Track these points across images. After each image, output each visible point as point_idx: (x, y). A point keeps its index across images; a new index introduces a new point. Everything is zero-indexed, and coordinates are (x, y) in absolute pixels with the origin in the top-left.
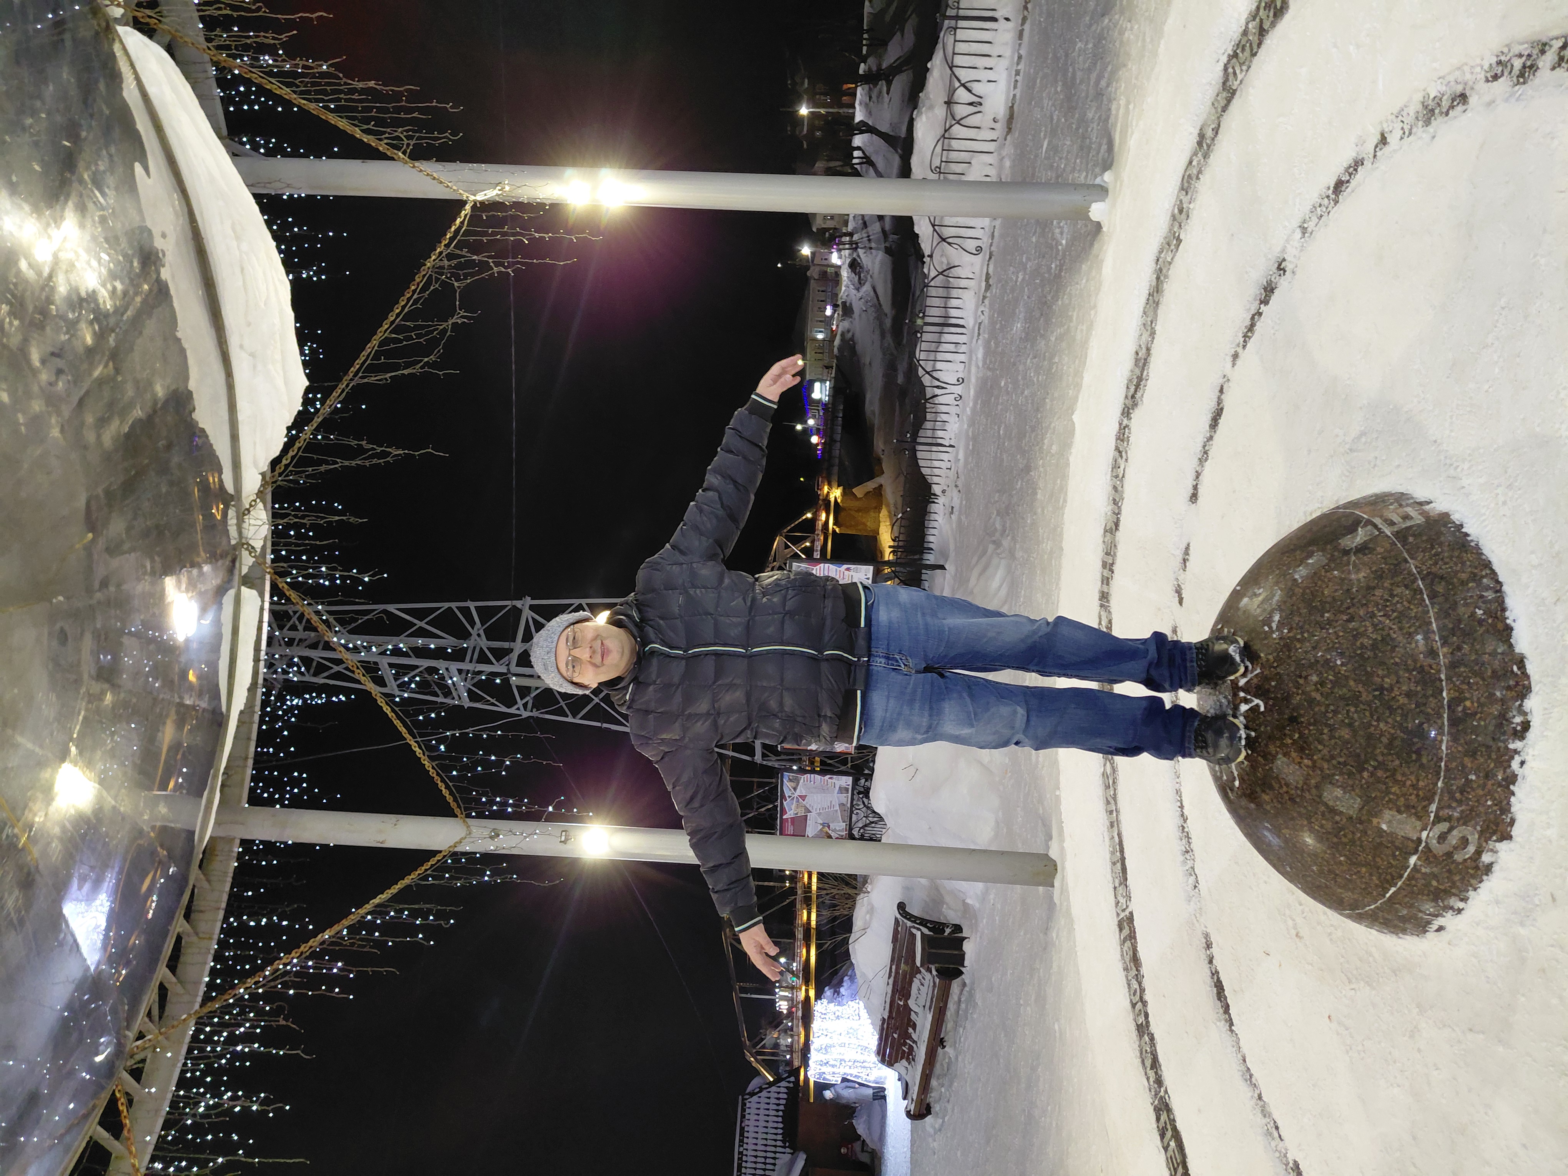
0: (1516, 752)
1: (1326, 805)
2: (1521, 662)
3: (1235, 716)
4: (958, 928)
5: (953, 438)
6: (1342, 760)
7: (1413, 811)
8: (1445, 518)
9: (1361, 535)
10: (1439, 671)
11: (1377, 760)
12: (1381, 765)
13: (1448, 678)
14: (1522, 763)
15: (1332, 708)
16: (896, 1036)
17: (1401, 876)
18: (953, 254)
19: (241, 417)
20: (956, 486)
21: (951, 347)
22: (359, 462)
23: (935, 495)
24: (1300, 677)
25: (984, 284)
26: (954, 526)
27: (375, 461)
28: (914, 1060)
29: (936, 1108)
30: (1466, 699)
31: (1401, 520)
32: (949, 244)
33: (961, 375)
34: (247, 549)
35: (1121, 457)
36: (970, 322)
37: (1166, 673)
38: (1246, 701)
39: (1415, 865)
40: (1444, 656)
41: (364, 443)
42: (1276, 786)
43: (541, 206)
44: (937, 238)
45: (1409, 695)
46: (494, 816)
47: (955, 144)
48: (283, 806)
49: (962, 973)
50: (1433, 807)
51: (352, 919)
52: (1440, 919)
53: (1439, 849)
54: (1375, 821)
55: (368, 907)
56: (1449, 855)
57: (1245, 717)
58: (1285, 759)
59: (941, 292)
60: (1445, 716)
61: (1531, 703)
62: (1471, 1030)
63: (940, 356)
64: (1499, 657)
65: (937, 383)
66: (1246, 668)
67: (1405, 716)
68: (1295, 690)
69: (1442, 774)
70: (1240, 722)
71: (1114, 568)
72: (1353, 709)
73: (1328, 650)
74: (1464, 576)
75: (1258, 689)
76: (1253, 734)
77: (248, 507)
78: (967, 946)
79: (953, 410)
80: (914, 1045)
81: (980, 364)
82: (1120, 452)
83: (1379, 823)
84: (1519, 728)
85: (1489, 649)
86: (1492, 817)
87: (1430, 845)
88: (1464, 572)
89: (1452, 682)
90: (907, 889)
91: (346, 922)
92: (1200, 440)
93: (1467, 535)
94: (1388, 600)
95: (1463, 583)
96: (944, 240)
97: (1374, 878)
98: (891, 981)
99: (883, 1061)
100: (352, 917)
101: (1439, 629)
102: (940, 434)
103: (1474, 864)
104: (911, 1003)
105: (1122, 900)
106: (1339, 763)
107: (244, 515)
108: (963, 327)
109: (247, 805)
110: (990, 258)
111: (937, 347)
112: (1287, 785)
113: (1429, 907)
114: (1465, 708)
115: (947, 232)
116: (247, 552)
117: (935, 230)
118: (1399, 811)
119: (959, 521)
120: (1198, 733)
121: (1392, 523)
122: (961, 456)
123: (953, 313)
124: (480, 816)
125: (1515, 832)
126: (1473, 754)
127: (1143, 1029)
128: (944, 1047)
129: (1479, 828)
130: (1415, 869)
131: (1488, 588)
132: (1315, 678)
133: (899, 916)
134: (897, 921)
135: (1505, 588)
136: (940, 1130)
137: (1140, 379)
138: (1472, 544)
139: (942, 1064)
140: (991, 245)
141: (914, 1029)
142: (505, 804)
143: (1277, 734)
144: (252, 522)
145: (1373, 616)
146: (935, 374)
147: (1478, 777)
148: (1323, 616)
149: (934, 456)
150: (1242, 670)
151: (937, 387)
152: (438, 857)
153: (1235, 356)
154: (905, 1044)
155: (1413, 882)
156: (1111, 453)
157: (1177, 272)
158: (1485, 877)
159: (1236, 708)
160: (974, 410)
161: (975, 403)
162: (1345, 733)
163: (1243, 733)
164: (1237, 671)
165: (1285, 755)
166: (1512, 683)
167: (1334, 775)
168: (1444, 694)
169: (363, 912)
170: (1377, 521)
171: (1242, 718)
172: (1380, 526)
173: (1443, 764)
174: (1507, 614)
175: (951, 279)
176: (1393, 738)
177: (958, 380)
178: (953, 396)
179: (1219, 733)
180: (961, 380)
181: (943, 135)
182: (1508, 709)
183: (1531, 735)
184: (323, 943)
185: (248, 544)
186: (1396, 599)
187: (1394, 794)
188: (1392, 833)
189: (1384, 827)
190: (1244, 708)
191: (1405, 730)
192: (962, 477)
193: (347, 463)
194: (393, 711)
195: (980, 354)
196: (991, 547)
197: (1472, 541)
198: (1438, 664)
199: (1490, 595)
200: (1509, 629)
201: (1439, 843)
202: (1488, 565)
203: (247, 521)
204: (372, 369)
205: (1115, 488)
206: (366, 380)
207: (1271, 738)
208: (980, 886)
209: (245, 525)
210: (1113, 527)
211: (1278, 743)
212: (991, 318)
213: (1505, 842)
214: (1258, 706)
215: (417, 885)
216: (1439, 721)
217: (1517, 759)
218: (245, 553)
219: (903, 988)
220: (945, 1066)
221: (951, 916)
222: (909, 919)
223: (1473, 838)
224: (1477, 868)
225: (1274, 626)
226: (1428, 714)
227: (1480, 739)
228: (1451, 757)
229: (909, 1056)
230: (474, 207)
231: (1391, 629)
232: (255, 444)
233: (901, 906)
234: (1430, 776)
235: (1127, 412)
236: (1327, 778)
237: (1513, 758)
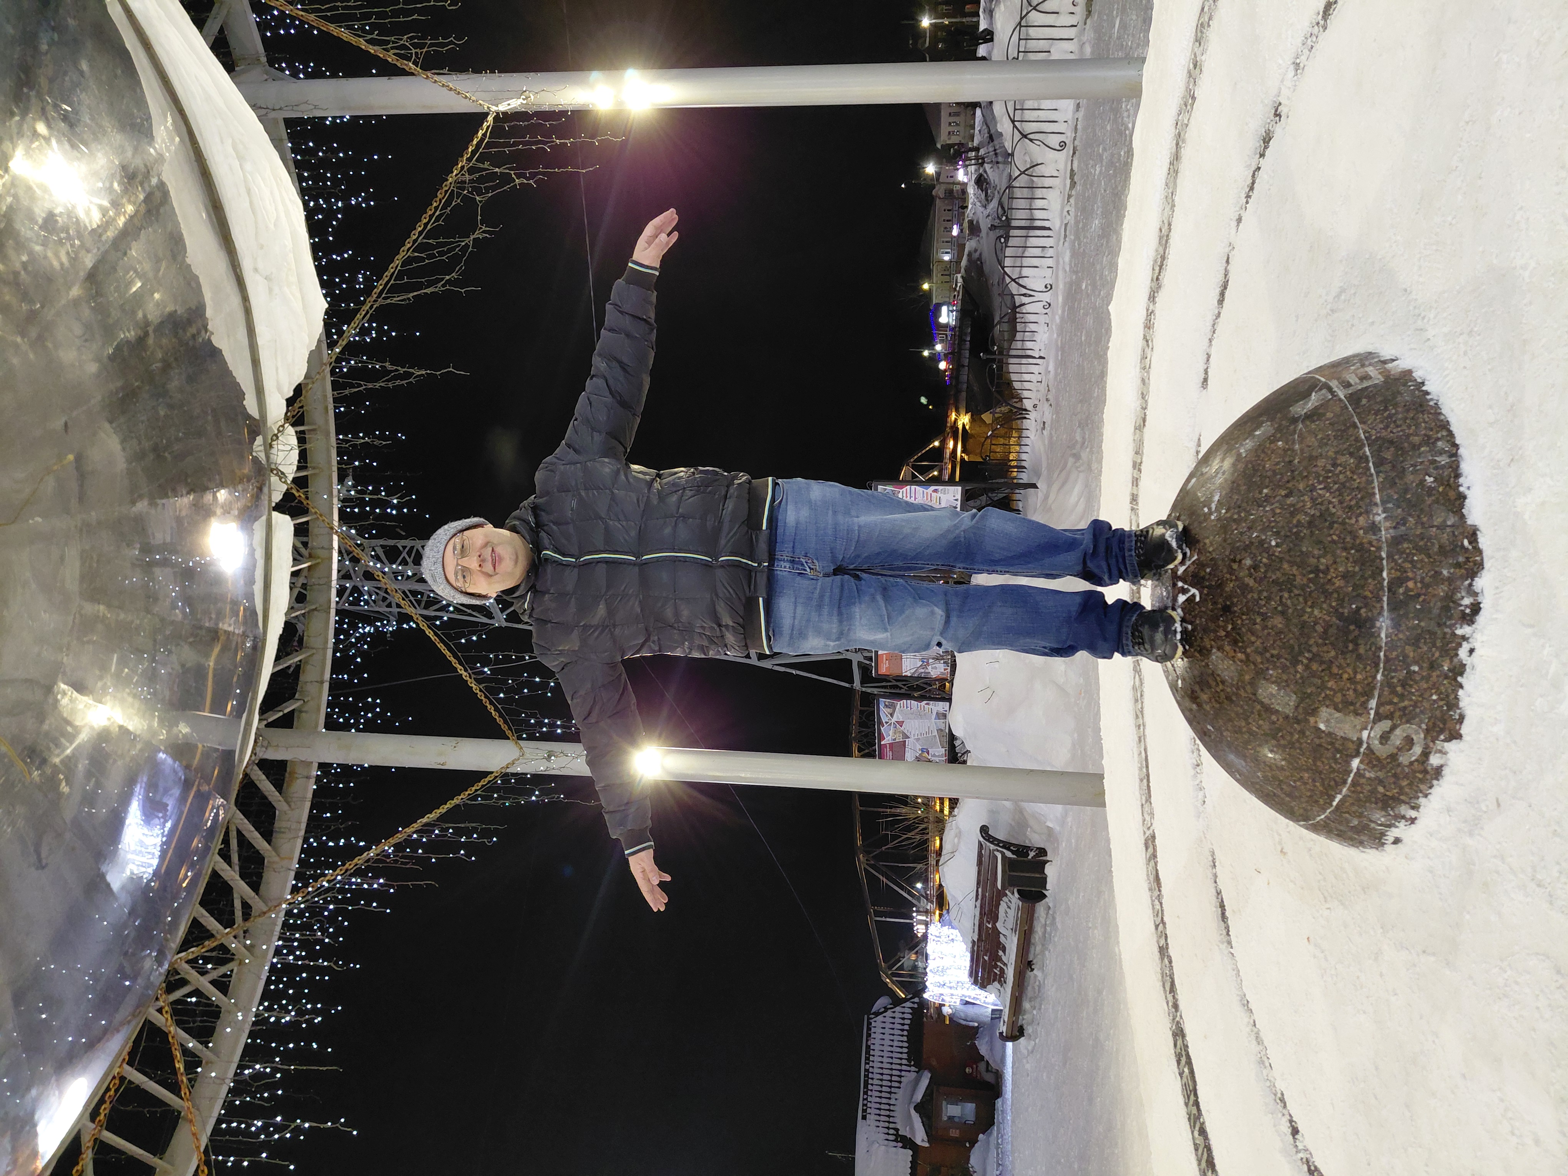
0: (1464, 638)
1: (1261, 703)
2: (1473, 535)
3: (1174, 609)
4: (1042, 852)
5: (1043, 349)
6: (1275, 652)
7: (1352, 708)
8: (1407, 374)
9: (1314, 400)
10: (1379, 549)
11: (1309, 651)
12: (1315, 657)
13: (1390, 556)
14: (1472, 651)
15: (1265, 594)
16: (986, 958)
17: (1345, 782)
18: (1037, 152)
19: (261, 341)
20: (1047, 400)
21: (1038, 252)
22: (382, 384)
23: (1026, 410)
24: (1234, 561)
25: (1068, 181)
26: (1046, 442)
27: (398, 382)
28: (1005, 982)
29: (1029, 1030)
30: (1408, 579)
31: (1358, 381)
32: (1031, 140)
33: (1048, 281)
34: (277, 475)
35: (1148, 345)
36: (1056, 223)
37: (1104, 564)
38: (1184, 591)
39: (1358, 769)
40: (1387, 529)
41: (387, 364)
42: (1213, 684)
43: (563, 113)
44: (1017, 136)
45: (1345, 576)
46: (546, 738)
47: (1033, 32)
48: (358, 730)
49: (1045, 896)
50: (1373, 703)
51: (399, 838)
52: (1393, 829)
53: (1382, 751)
54: (1312, 720)
55: (416, 826)
56: (1393, 757)
57: (1183, 609)
58: (1219, 654)
59: (1026, 193)
60: (1385, 599)
61: (1482, 583)
62: (1424, 952)
63: (1026, 262)
64: (1448, 530)
65: (1024, 291)
66: (1184, 555)
67: (1341, 601)
68: (1228, 576)
69: (1382, 665)
70: (1177, 615)
71: (1142, 468)
72: (1286, 595)
73: (1263, 530)
74: (1416, 440)
75: (1195, 578)
76: (1190, 627)
77: (276, 432)
78: (1049, 870)
79: (1042, 319)
80: (1005, 968)
81: (1068, 269)
82: (1147, 341)
83: (1316, 722)
84: (1468, 611)
85: (1437, 521)
86: (1438, 713)
87: (1372, 746)
88: (1417, 435)
89: (1394, 560)
90: (992, 812)
91: (393, 841)
92: (1210, 318)
93: (1428, 393)
94: (1330, 471)
95: (1415, 447)
96: (1025, 136)
97: (1318, 784)
98: (978, 904)
99: (975, 982)
100: (400, 836)
101: (1383, 502)
102: (1029, 345)
103: (1421, 768)
104: (999, 925)
105: (1148, 818)
106: (1272, 656)
107: (272, 440)
108: (1049, 229)
109: (324, 730)
110: (1074, 153)
111: (1023, 253)
112: (1223, 682)
113: (1379, 817)
114: (1408, 589)
115: (1028, 128)
116: (278, 478)
117: (1015, 126)
118: (1337, 709)
119: (1051, 435)
120: (1135, 629)
121: (1348, 385)
122: (1051, 368)
123: (1038, 214)
124: (531, 738)
125: (1465, 730)
126: (1415, 642)
127: (1163, 951)
128: (1032, 970)
129: (1424, 726)
130: (1359, 774)
131: (1441, 452)
132: (1248, 562)
133: (982, 839)
134: (980, 845)
135: (1461, 451)
136: (1032, 1052)
137: (1163, 258)
138: (1431, 403)
139: (1033, 988)
140: (1075, 139)
141: (1004, 951)
142: (552, 725)
143: (1212, 626)
144: (280, 447)
145: (1313, 489)
146: (1021, 281)
147: (1421, 668)
148: (1261, 493)
149: (1024, 369)
150: (1180, 557)
151: (1024, 295)
152: (489, 778)
153: (1239, 220)
154: (996, 966)
155: (1359, 788)
156: (1141, 343)
157: (1191, 135)
158: (1435, 782)
159: (1175, 599)
160: (1062, 318)
161: (1063, 312)
162: (1278, 622)
163: (1178, 627)
164: (1175, 558)
165: (1220, 648)
166: (1461, 559)
167: (1268, 669)
168: (1385, 574)
169: (411, 831)
170: (1334, 384)
171: (1179, 611)
172: (1335, 389)
173: (1382, 654)
174: (1461, 480)
175: (1035, 179)
176: (1328, 626)
177: (1046, 287)
178: (1041, 304)
179: (1154, 627)
180: (1049, 287)
181: (1020, 23)
182: (1456, 590)
183: (1481, 619)
184: (368, 861)
185: (277, 469)
186: (1339, 468)
187: (1331, 689)
188: (1330, 734)
189: (1322, 726)
190: (1182, 598)
191: (1340, 617)
192: (1053, 391)
193: (370, 386)
194: (436, 634)
195: (1067, 257)
196: (1071, 460)
197: (1432, 399)
198: (1379, 540)
199: (1443, 460)
200: (1462, 497)
201: (1381, 743)
202: (1445, 426)
203: (275, 446)
204: (395, 290)
205: (1143, 380)
206: (389, 301)
207: (1206, 630)
208: (1059, 808)
209: (274, 451)
210: (1141, 424)
211: (1212, 635)
212: (1076, 216)
213: (1454, 741)
214: (1194, 596)
215: (465, 805)
216: (1378, 605)
217: (1466, 647)
218: (274, 479)
219: (991, 911)
220: (1037, 988)
221: (1036, 840)
222: (992, 843)
223: (1419, 737)
224: (1425, 772)
225: (1213, 506)
226: (1365, 597)
227: (1423, 624)
228: (1391, 645)
229: (1000, 978)
230: (497, 118)
231: (1330, 502)
232: (277, 369)
233: (984, 830)
234: (1368, 668)
235: (1152, 298)
236: (1260, 674)
237: (1460, 645)
